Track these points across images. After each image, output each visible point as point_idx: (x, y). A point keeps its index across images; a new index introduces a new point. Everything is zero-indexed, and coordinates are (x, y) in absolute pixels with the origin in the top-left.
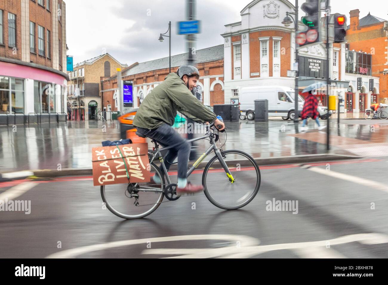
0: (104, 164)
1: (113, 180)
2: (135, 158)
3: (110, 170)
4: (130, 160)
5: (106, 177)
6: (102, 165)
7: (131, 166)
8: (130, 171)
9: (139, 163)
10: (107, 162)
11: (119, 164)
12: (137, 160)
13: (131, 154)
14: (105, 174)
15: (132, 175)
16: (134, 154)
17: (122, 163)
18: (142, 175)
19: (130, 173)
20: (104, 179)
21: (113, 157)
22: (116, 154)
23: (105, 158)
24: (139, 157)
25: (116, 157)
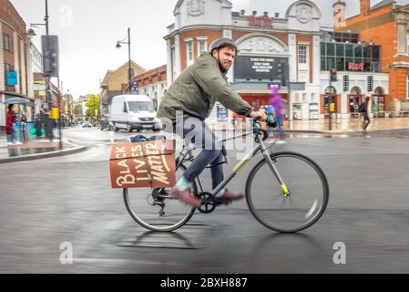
0: (122, 163)
1: (133, 182)
2: (158, 157)
3: (128, 171)
4: (153, 159)
5: (125, 178)
6: (120, 164)
7: (153, 167)
8: (152, 173)
9: (162, 164)
10: (125, 160)
11: (139, 164)
12: (161, 160)
13: (154, 153)
14: (123, 175)
15: (155, 178)
16: (157, 152)
17: (143, 163)
18: (166, 178)
19: (152, 176)
20: (122, 180)
21: (133, 155)
22: (138, 151)
23: (125, 156)
24: (163, 157)
25: (137, 155)
